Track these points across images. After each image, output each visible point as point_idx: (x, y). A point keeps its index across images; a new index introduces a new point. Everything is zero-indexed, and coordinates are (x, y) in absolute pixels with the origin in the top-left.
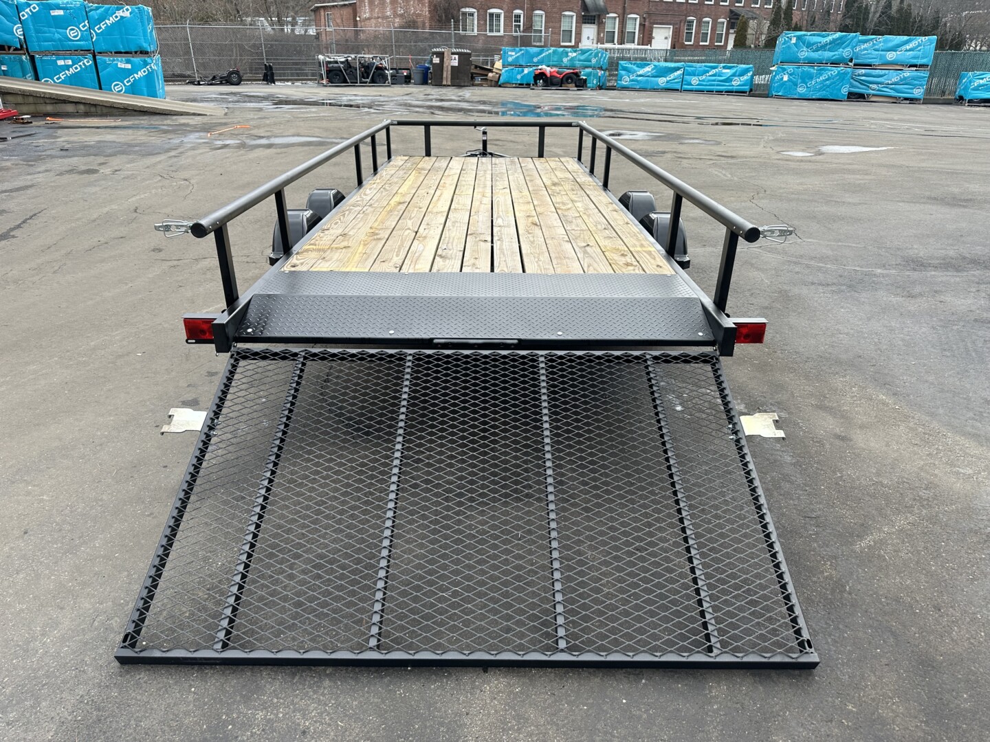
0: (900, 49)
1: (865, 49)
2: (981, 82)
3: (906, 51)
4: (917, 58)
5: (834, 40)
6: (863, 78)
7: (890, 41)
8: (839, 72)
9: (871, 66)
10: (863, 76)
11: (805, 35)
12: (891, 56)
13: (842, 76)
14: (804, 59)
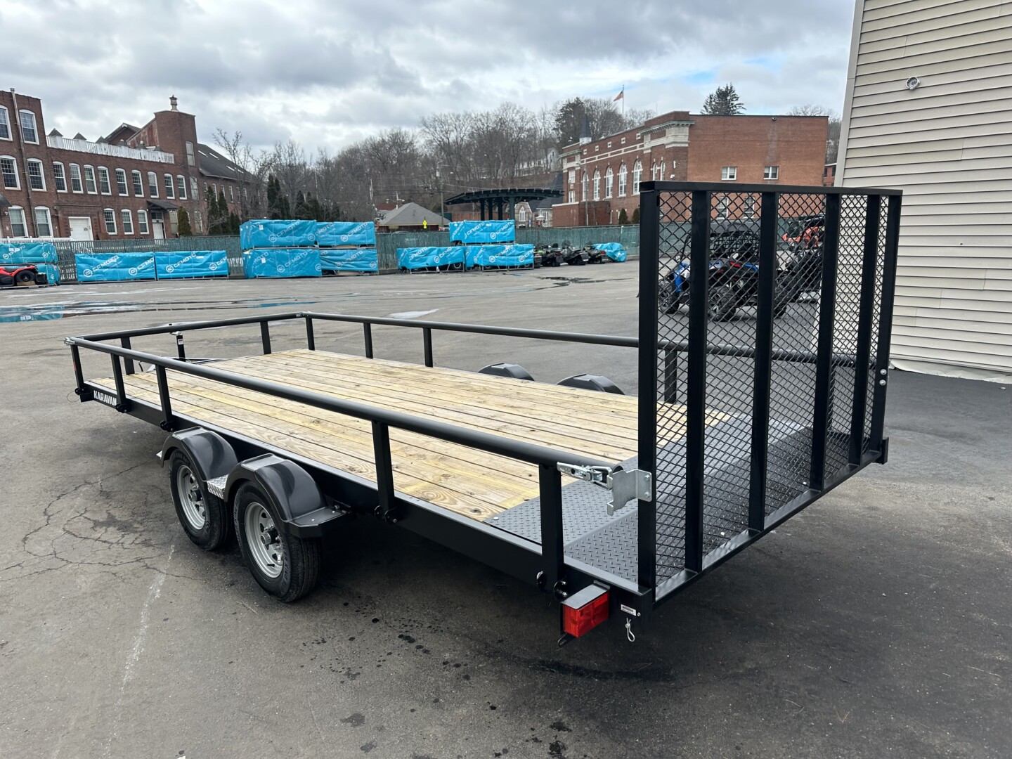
0: (349, 233)
1: (322, 233)
2: (416, 255)
3: (355, 234)
4: (364, 239)
5: (296, 228)
6: (328, 257)
7: (340, 226)
8: (308, 253)
9: (330, 247)
10: (328, 255)
11: (270, 223)
12: (344, 238)
13: (313, 256)
14: (275, 243)
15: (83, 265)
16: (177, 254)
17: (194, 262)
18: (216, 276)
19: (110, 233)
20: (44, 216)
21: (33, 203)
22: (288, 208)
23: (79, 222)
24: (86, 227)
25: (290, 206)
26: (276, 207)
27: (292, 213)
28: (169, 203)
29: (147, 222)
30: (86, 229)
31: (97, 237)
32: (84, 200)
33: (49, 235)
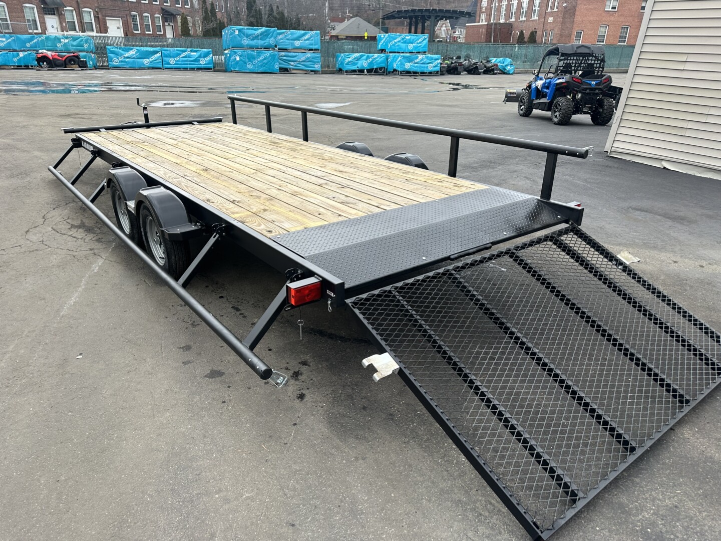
0: (301, 39)
1: (281, 39)
2: (350, 59)
3: (305, 40)
4: (312, 45)
5: (262, 33)
6: (284, 58)
7: (294, 34)
8: (270, 54)
9: (286, 50)
10: (284, 56)
11: (243, 29)
12: (297, 43)
13: (273, 56)
14: (247, 45)
15: (112, 55)
16: (177, 50)
17: (189, 57)
18: (204, 69)
19: (135, 32)
20: (89, 16)
21: (81, 5)
22: (261, 18)
23: (114, 22)
24: (118, 26)
25: (263, 16)
26: (252, 16)
27: (264, 22)
28: (177, 10)
29: (161, 24)
30: (118, 28)
31: (126, 34)
32: (117, 5)
33: (93, 31)
